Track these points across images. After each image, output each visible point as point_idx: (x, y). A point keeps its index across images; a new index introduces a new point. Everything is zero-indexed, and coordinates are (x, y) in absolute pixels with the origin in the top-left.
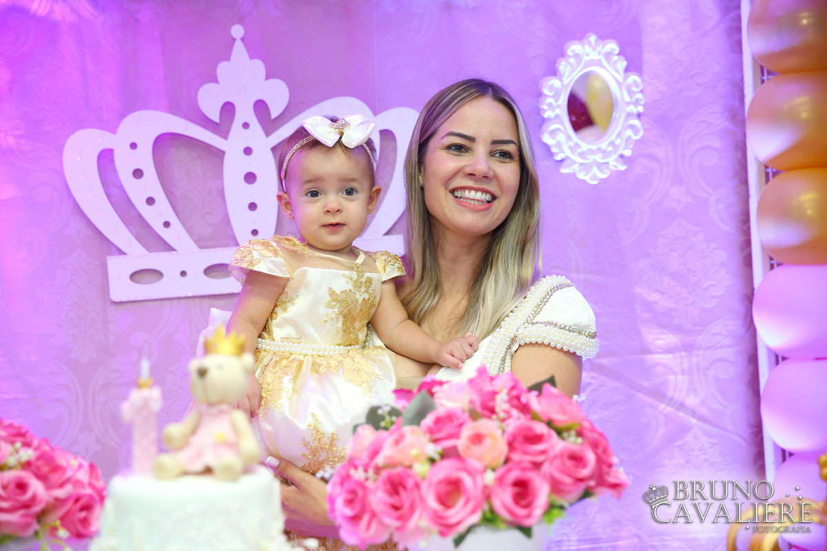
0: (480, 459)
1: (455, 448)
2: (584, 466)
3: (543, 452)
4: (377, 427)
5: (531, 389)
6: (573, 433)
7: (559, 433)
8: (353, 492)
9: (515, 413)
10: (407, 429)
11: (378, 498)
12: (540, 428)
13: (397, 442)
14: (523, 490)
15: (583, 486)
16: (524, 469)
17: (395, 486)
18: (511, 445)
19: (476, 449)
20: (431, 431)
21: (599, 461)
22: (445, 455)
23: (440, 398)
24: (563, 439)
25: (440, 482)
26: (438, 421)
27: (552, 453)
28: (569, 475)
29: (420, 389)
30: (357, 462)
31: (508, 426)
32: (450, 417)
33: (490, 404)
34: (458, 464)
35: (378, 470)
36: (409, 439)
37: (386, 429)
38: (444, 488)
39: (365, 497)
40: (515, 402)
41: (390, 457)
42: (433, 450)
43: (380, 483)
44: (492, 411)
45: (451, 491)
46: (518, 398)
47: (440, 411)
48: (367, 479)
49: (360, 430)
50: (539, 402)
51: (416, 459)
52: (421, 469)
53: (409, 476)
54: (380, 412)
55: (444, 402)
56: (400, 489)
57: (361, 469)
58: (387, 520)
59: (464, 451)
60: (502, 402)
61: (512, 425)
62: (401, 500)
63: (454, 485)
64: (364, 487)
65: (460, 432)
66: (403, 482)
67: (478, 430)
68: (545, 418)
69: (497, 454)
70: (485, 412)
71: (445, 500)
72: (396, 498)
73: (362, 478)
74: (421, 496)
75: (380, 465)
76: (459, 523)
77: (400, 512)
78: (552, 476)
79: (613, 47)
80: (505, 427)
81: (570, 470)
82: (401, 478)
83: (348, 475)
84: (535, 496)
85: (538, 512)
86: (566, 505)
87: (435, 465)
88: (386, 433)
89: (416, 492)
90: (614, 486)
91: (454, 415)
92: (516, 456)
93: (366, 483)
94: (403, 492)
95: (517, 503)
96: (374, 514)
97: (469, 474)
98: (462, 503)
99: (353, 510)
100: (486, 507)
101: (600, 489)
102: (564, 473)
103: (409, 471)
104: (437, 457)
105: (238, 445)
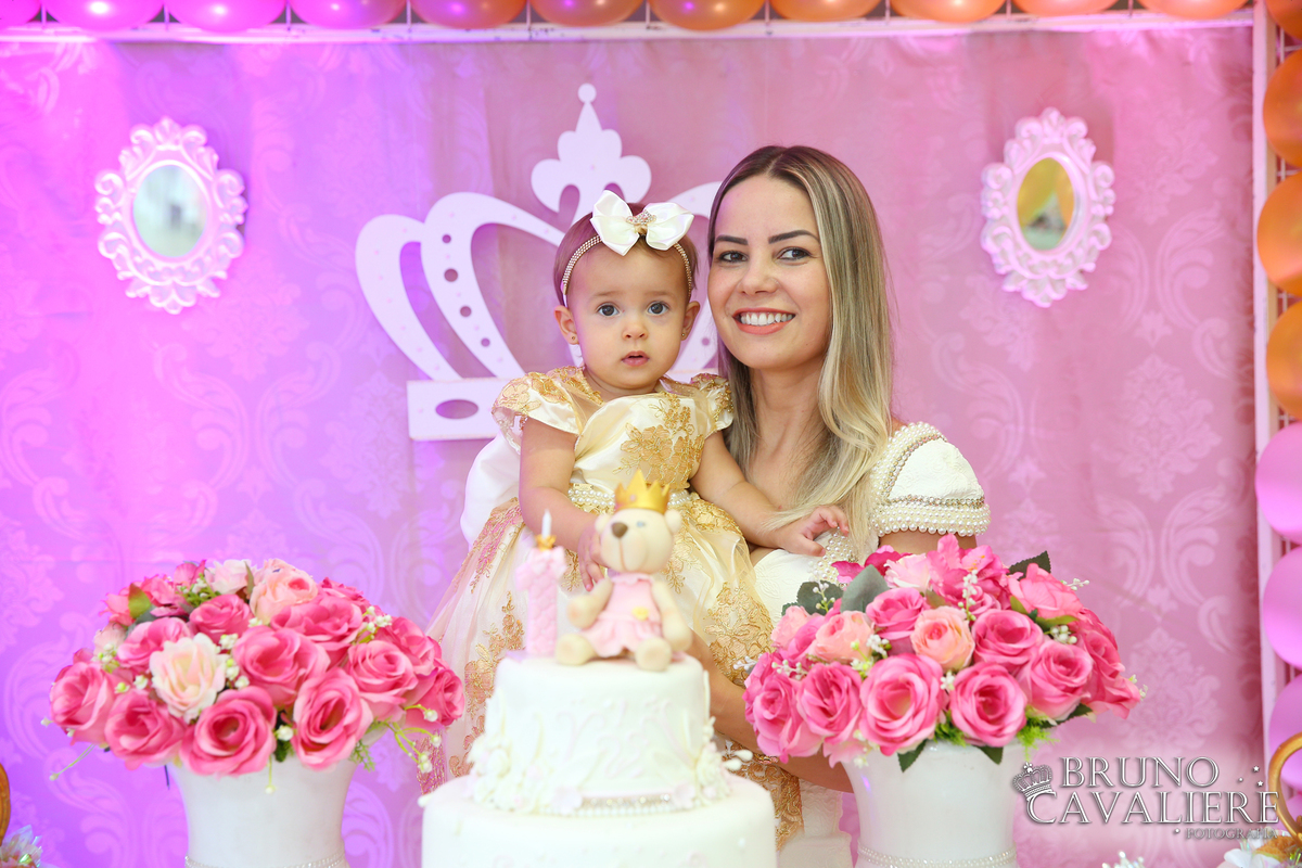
0: (937, 659)
1: (907, 641)
2: (1077, 675)
3: (1023, 652)
4: (811, 610)
5: (1011, 571)
6: (1065, 628)
7: (1046, 629)
8: (776, 690)
9: (989, 599)
10: (847, 614)
11: (805, 701)
12: (1021, 621)
13: (833, 631)
14: (991, 703)
15: (1074, 700)
16: (993, 674)
17: (828, 686)
18: (980, 642)
19: (934, 643)
20: (877, 618)
21: (1097, 667)
22: (890, 652)
23: (893, 576)
24: (1052, 637)
25: (885, 684)
26: (887, 605)
27: (1033, 655)
28: (1056, 685)
30: (782, 652)
31: (977, 616)
32: (904, 601)
33: (957, 587)
34: (911, 664)
35: (808, 663)
36: (848, 626)
37: (822, 612)
38: (888, 692)
39: (789, 696)
40: (990, 585)
41: (822, 649)
42: (876, 643)
43: (807, 680)
44: (959, 597)
45: (896, 696)
46: (994, 579)
47: (893, 593)
48: (793, 674)
49: (789, 610)
50: (1022, 587)
51: (856, 652)
52: (862, 665)
53: (845, 674)
54: (815, 590)
55: (896, 580)
56: (833, 689)
57: (785, 662)
58: (815, 728)
59: (919, 646)
60: (970, 586)
61: (985, 615)
62: (834, 704)
63: (903, 689)
64: (789, 684)
65: (915, 620)
66: (838, 681)
67: (937, 620)
68: (1028, 609)
69: (959, 651)
70: (949, 597)
71: (889, 708)
72: (826, 700)
73: (788, 674)
74: (860, 702)
75: (810, 658)
76: (906, 738)
77: (831, 719)
78: (1033, 683)
79: (1079, 127)
80: (974, 618)
81: (1059, 678)
82: (835, 676)
83: (771, 670)
84: (1008, 709)
85: (1010, 729)
86: (1052, 722)
87: (880, 662)
88: (822, 618)
89: (852, 694)
90: (1119, 700)
91: (910, 599)
92: (986, 656)
93: (791, 680)
94: (836, 694)
95: (982, 717)
96: (799, 720)
97: (921, 676)
98: (910, 713)
99: (773, 713)
100: (943, 720)
101: (1099, 704)
102: (1050, 681)
103: (846, 668)
104: (883, 652)
105: (661, 626)
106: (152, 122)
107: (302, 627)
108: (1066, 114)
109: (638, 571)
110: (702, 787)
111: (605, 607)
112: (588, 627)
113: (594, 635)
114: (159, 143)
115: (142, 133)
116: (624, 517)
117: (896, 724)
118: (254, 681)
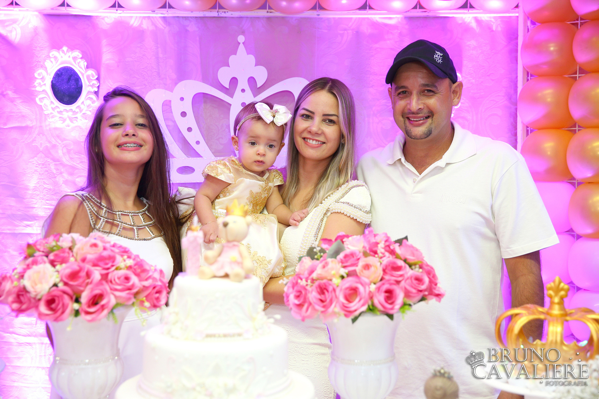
0: (368, 278)
1: (355, 271)
2: (423, 284)
3: (401, 276)
4: (313, 258)
5: (396, 242)
6: (418, 266)
7: (410, 266)
8: (300, 292)
9: (387, 254)
10: (329, 260)
11: (313, 295)
12: (400, 263)
13: (324, 267)
14: (390, 295)
15: (421, 294)
16: (391, 284)
17: (322, 290)
18: (384, 271)
19: (366, 272)
20: (342, 262)
21: (431, 282)
22: (349, 275)
23: (347, 245)
24: (412, 269)
25: (347, 288)
26: (346, 256)
27: (406, 276)
28: (415, 289)
29: (336, 240)
30: (302, 276)
31: (383, 261)
32: (352, 255)
33: (374, 249)
34: (357, 280)
35: (313, 280)
36: (330, 265)
37: (317, 259)
38: (348, 292)
39: (306, 294)
40: (388, 248)
41: (319, 274)
42: (343, 272)
43: (314, 288)
44: (376, 253)
45: (353, 292)
46: (389, 246)
47: (347, 251)
48: (307, 285)
49: (303, 259)
50: (400, 249)
51: (334, 276)
52: (337, 281)
53: (330, 285)
54: (315, 250)
55: (349, 246)
56: (325, 291)
57: (304, 280)
58: (317, 307)
59: (360, 273)
60: (381, 248)
61: (385, 261)
62: (325, 297)
64: (306, 289)
65: (358, 263)
66: (327, 288)
67: (368, 263)
68: (403, 258)
69: (377, 275)
70: (371, 253)
71: (348, 298)
72: (323, 296)
73: (305, 285)
74: (336, 296)
75: (314, 278)
76: (355, 310)
77: (325, 304)
78: (405, 288)
80: (381, 261)
81: (415, 285)
82: (326, 286)
83: (297, 283)
84: (396, 298)
85: (397, 307)
86: (412, 304)
87: (344, 279)
88: (318, 262)
89: (333, 293)
90: (438, 295)
91: (355, 253)
92: (387, 277)
93: (307, 287)
94: (326, 293)
95: (386, 301)
96: (310, 304)
97: (362, 284)
98: (358, 300)
99: (299, 301)
100: (370, 303)
101: (430, 297)
102: (412, 287)
103: (330, 282)
104: (345, 276)
105: (242, 263)
106: (59, 48)
107: (91, 264)
109: (233, 241)
111: (220, 255)
112: (211, 264)
114: (62, 57)
115: (54, 53)
116: (228, 219)
117: (352, 305)
118: (66, 284)
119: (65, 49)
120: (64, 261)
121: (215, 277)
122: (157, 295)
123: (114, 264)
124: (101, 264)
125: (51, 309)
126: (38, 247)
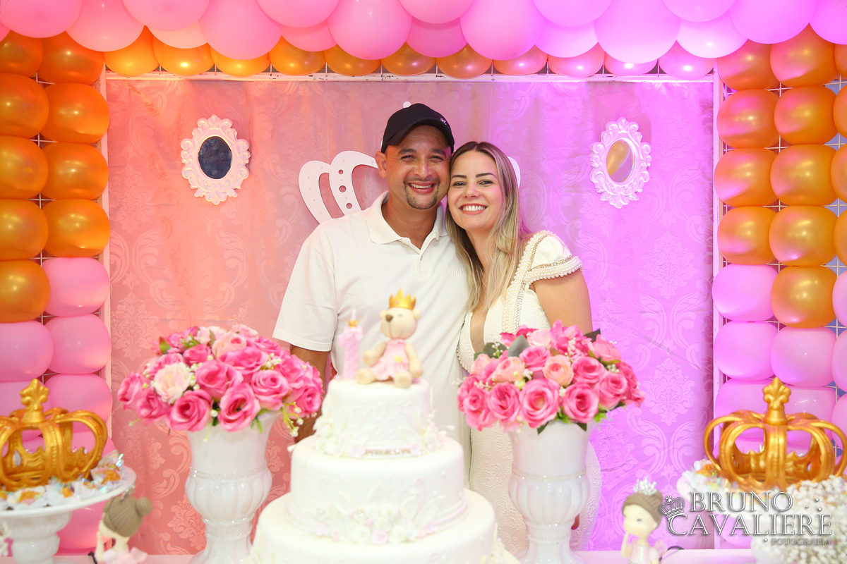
0: (556, 380)
1: (541, 372)
2: (620, 388)
3: (595, 377)
4: (491, 356)
6: (614, 366)
7: (605, 365)
8: (476, 396)
9: (578, 352)
10: (511, 358)
11: (492, 401)
12: (594, 362)
13: (504, 367)
14: (582, 401)
15: (618, 399)
16: (583, 388)
17: (503, 394)
18: (575, 371)
19: (554, 374)
20: (525, 361)
21: (629, 384)
22: (533, 377)
23: (532, 340)
24: (608, 370)
25: (532, 393)
26: (530, 354)
27: (601, 379)
28: (611, 393)
29: (518, 334)
30: (478, 377)
31: (574, 360)
32: (538, 352)
33: (564, 345)
34: (545, 383)
35: (491, 382)
36: (512, 365)
37: (496, 357)
38: (533, 397)
39: (483, 400)
40: (579, 345)
41: (499, 376)
42: (527, 373)
43: (493, 391)
44: (565, 350)
45: (538, 399)
46: (580, 342)
47: (532, 348)
48: (484, 388)
49: (480, 356)
50: (594, 346)
51: (516, 377)
52: (520, 384)
53: (512, 388)
54: (493, 346)
55: (534, 342)
56: (506, 396)
57: (481, 382)
58: (497, 415)
59: (547, 375)
60: (571, 345)
61: (577, 359)
62: (507, 403)
63: (541, 395)
64: (483, 393)
65: (545, 362)
66: (509, 392)
67: (556, 362)
68: (597, 356)
69: (567, 377)
70: (560, 350)
71: (534, 405)
72: (503, 402)
73: (482, 388)
74: (519, 402)
75: (493, 380)
76: (542, 419)
77: (506, 411)
78: (600, 392)
79: (635, 126)
80: (572, 360)
81: (612, 389)
82: (507, 389)
83: (473, 385)
84: (590, 405)
85: (591, 415)
86: (608, 410)
87: (528, 382)
88: (497, 360)
89: (516, 398)
90: (637, 399)
91: (541, 351)
92: (579, 379)
93: (484, 391)
94: (508, 398)
95: (579, 409)
96: (488, 411)
97: (550, 389)
98: (545, 407)
99: (475, 407)
100: (559, 410)
101: (629, 401)
102: (608, 391)
104: (530, 378)
105: (408, 365)
106: (207, 117)
107: (232, 363)
108: (629, 120)
109: (399, 338)
110: (426, 445)
111: (382, 354)
112: (373, 366)
113: (375, 370)
114: (210, 127)
115: (202, 122)
116: (393, 312)
117: (538, 412)
118: (202, 387)
119: (214, 117)
120: (201, 359)
121: (376, 381)
122: (310, 399)
123: (259, 363)
124: (244, 362)
125: (185, 416)
126: (173, 342)
